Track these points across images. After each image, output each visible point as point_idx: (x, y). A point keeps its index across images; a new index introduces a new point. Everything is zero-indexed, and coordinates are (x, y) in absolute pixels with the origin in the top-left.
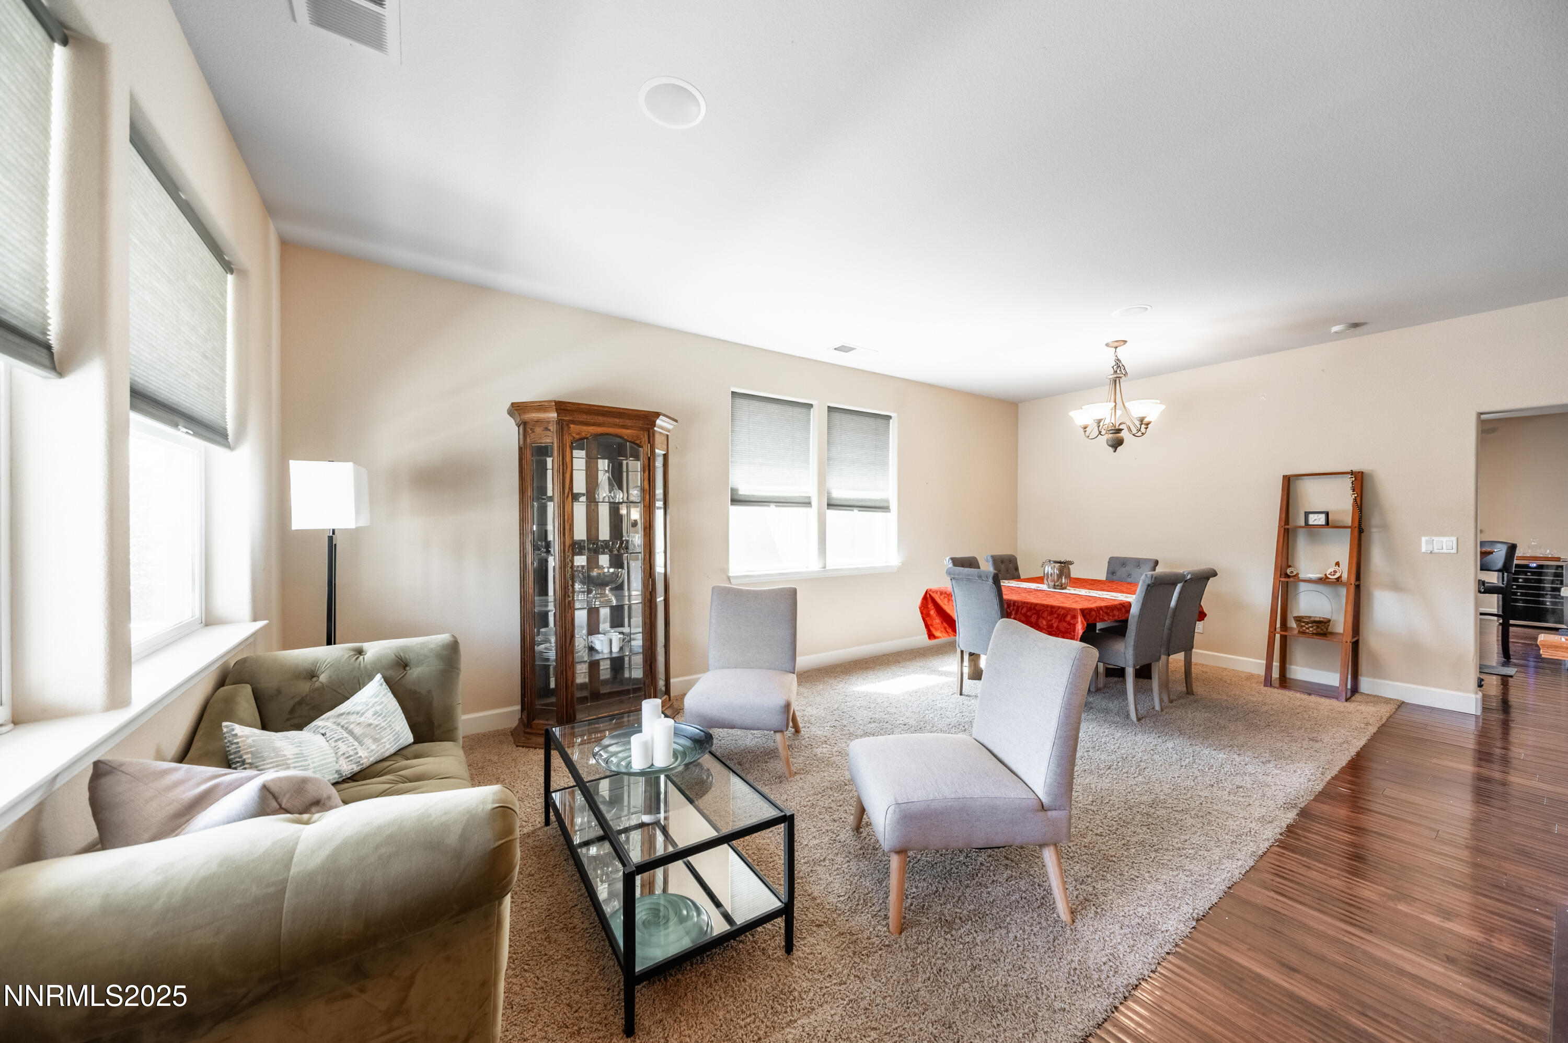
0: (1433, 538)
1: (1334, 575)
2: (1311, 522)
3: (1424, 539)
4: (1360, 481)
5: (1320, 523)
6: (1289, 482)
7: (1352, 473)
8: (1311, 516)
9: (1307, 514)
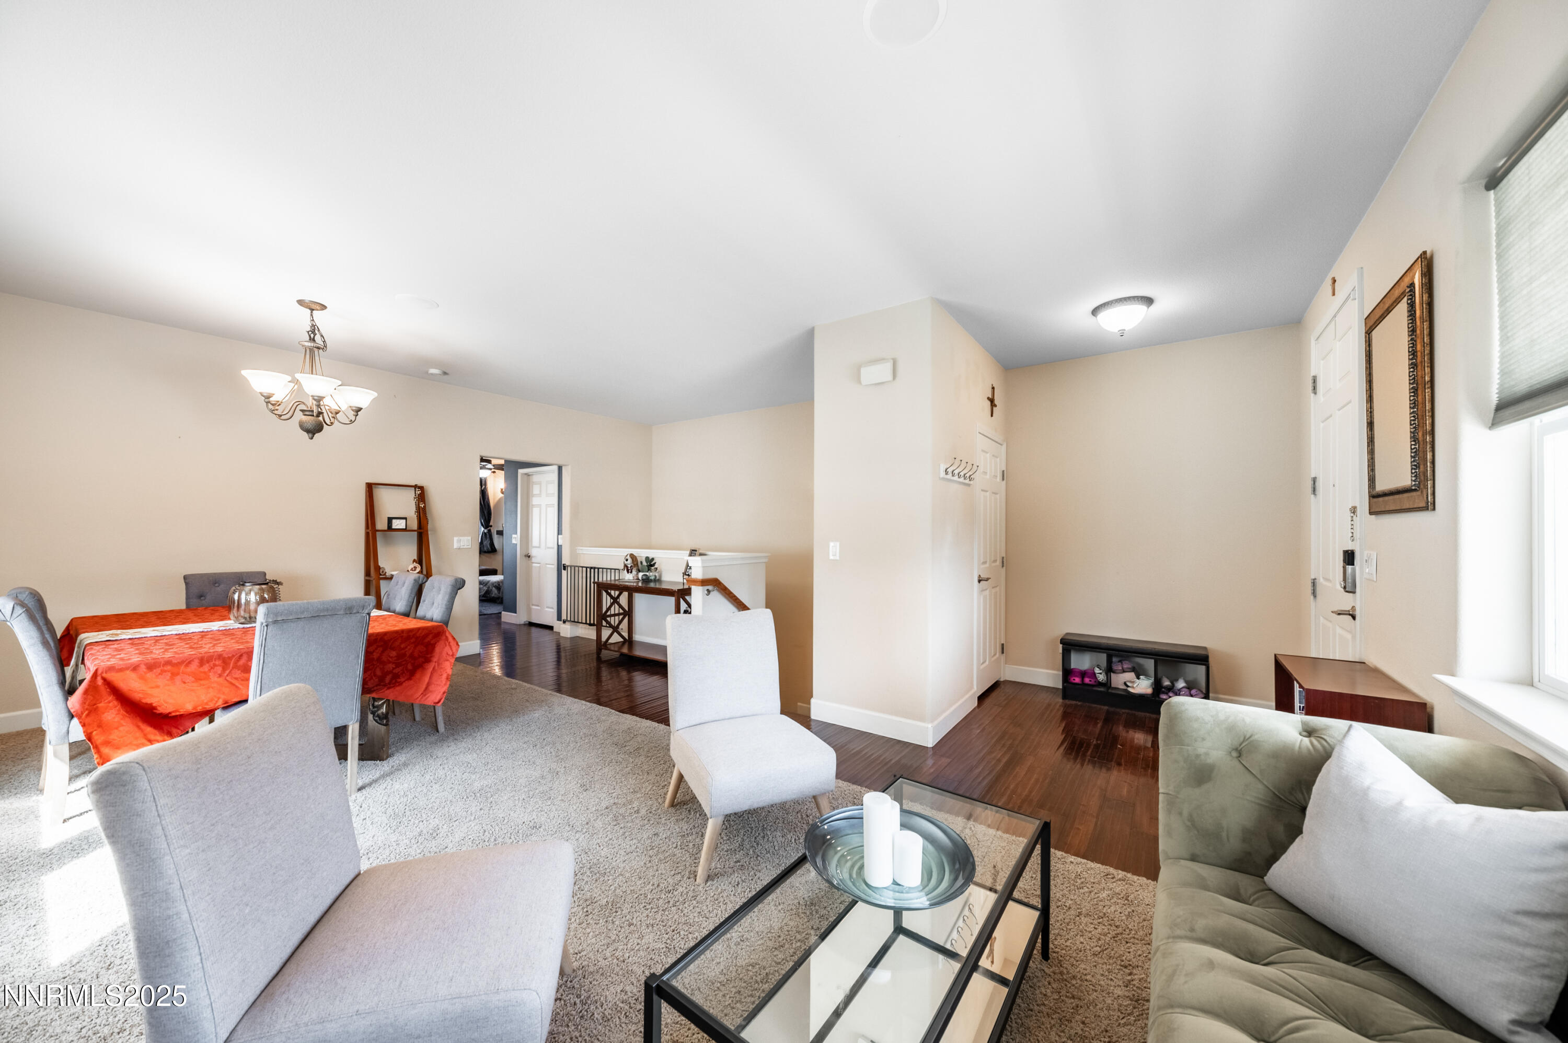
0: (461, 538)
1: (415, 570)
2: (394, 527)
3: (456, 539)
4: (421, 495)
5: (401, 527)
6: (370, 487)
7: (416, 487)
8: (394, 521)
9: (390, 520)
